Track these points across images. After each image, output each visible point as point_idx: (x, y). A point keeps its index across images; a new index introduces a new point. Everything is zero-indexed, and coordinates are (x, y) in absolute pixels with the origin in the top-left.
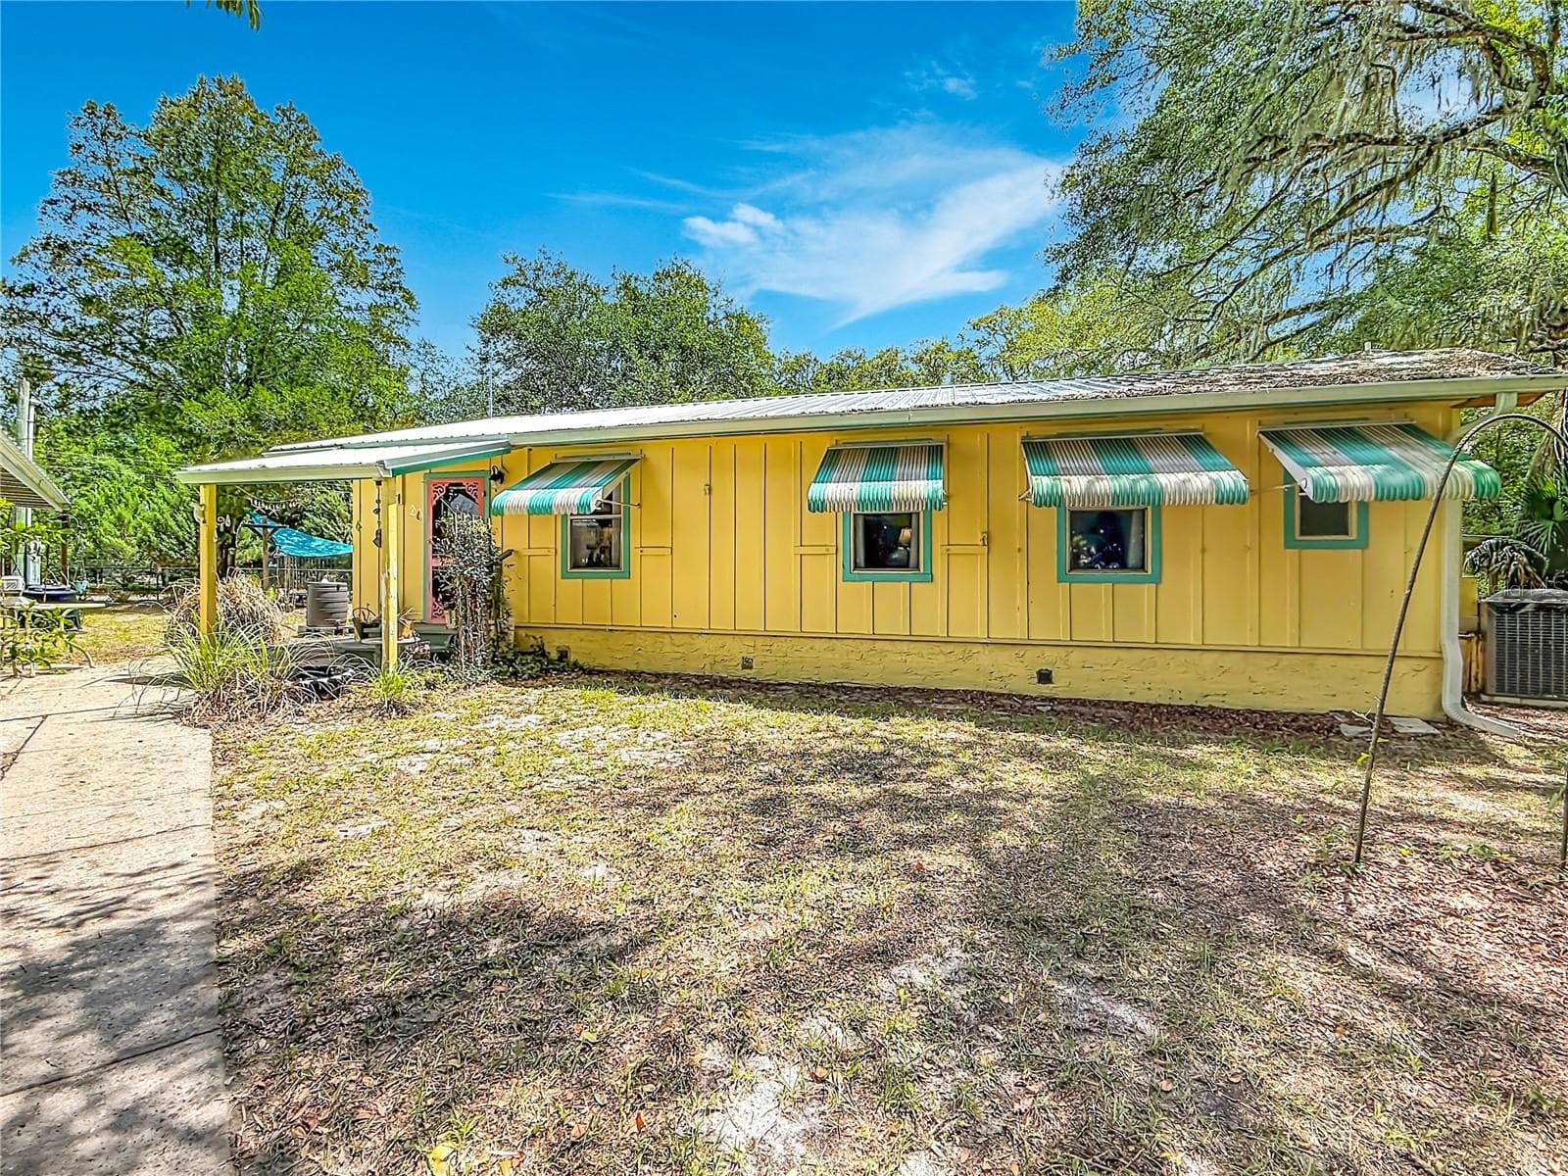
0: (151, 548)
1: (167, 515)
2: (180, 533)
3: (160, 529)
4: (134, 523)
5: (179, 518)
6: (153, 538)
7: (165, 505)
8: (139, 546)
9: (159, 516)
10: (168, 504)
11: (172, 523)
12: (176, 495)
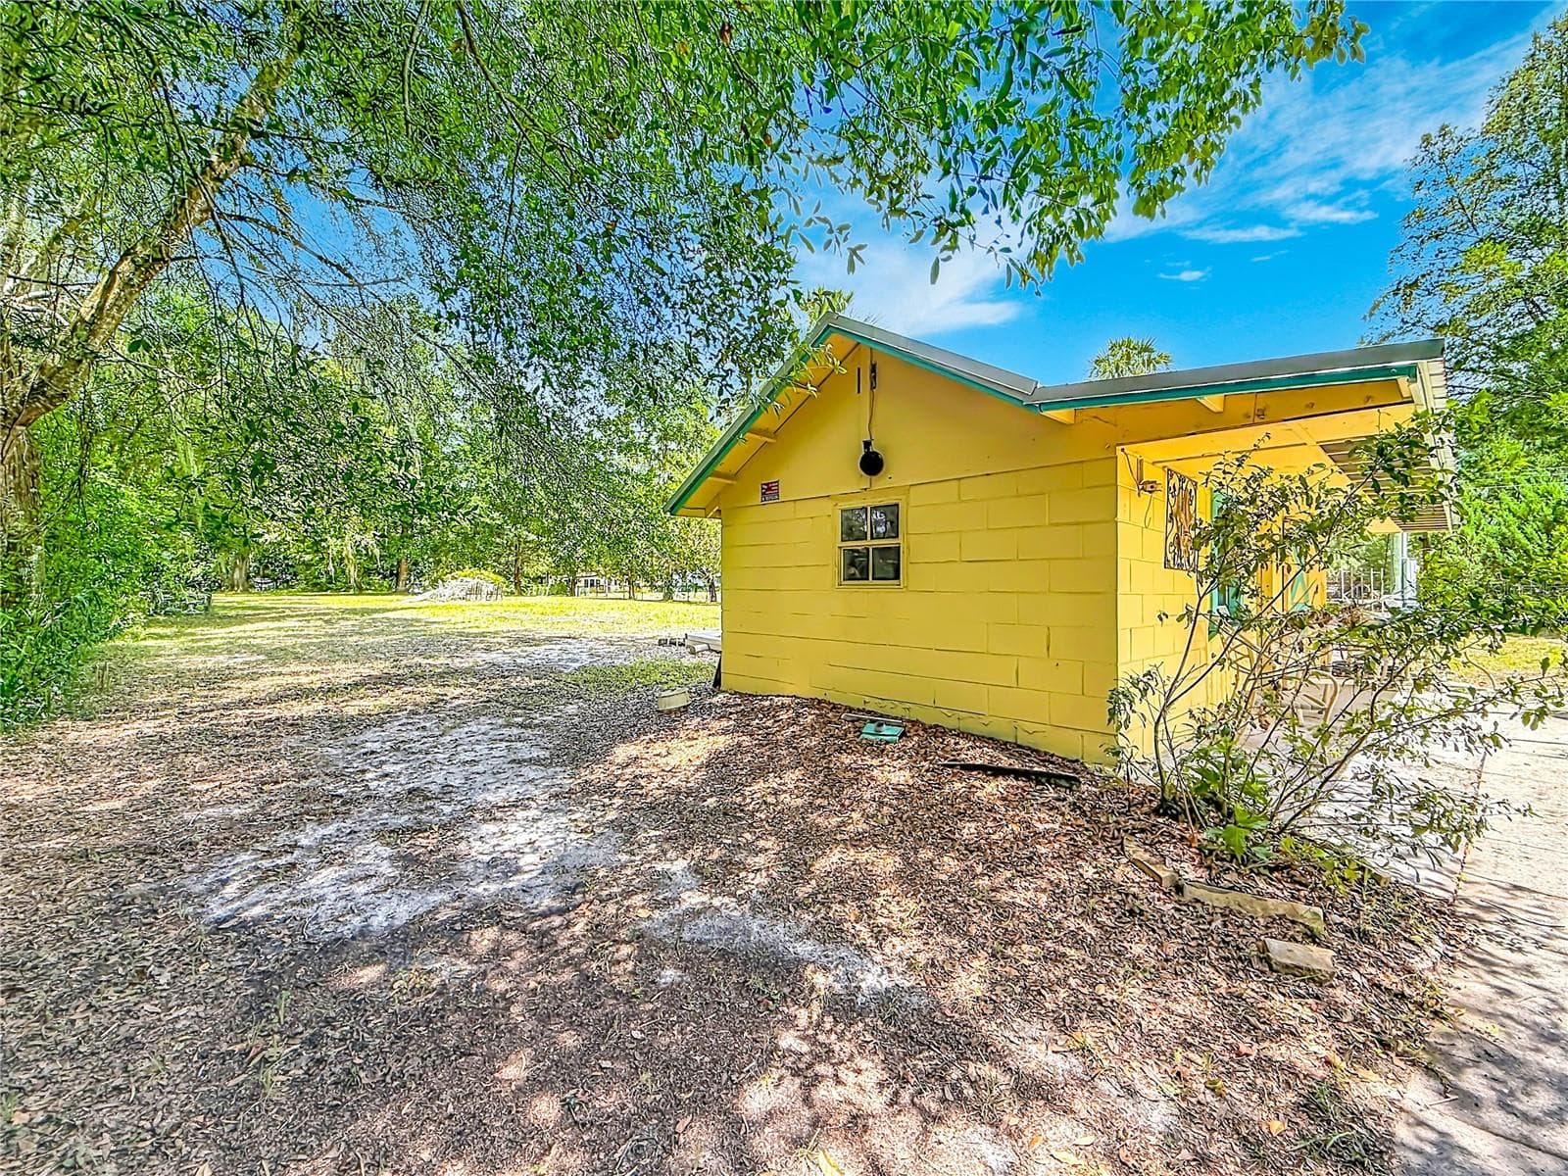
0: (1495, 562)
1: (1514, 528)
2: (1530, 547)
3: (1506, 543)
4: (1477, 539)
5: (1529, 529)
6: (1498, 554)
7: (1511, 517)
8: (1484, 563)
9: (1504, 530)
10: (1514, 516)
11: (1519, 535)
12: (1523, 505)
